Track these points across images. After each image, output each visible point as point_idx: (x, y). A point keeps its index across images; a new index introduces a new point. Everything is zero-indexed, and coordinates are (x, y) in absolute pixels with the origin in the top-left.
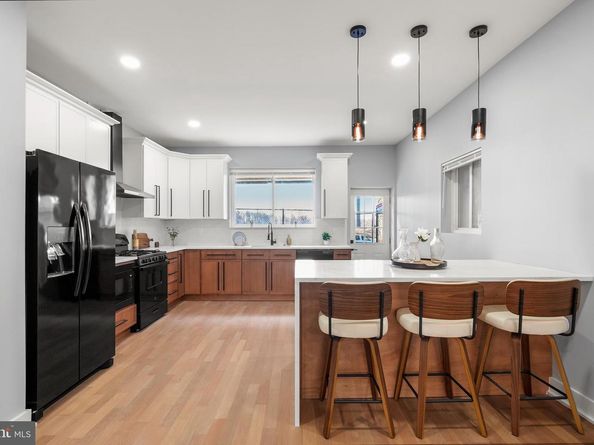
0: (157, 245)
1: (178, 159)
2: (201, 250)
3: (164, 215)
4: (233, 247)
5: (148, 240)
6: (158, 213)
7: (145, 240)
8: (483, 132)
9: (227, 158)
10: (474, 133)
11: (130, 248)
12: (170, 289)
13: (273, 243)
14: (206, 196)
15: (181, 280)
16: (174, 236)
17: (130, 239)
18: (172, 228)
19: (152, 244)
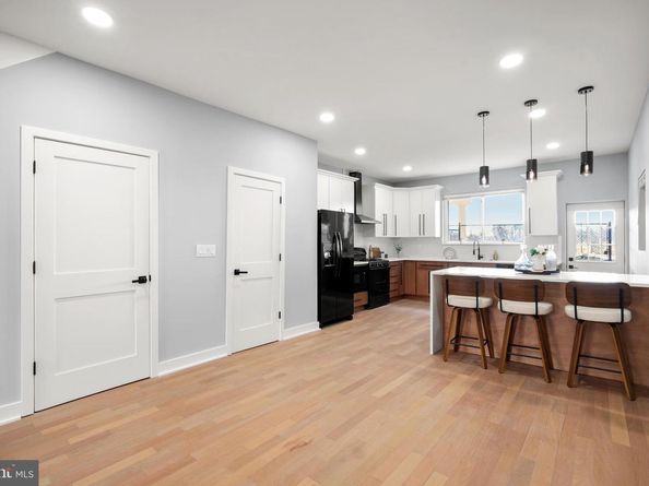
0: (386, 256)
1: (400, 192)
2: (416, 262)
3: (390, 234)
4: (444, 260)
5: (380, 253)
6: (385, 232)
7: (378, 252)
8: (591, 170)
9: (438, 187)
10: (582, 171)
11: (367, 257)
12: (392, 287)
13: (480, 257)
14: (422, 218)
15: (401, 282)
16: (399, 250)
17: (367, 252)
18: (398, 244)
19: (383, 255)
